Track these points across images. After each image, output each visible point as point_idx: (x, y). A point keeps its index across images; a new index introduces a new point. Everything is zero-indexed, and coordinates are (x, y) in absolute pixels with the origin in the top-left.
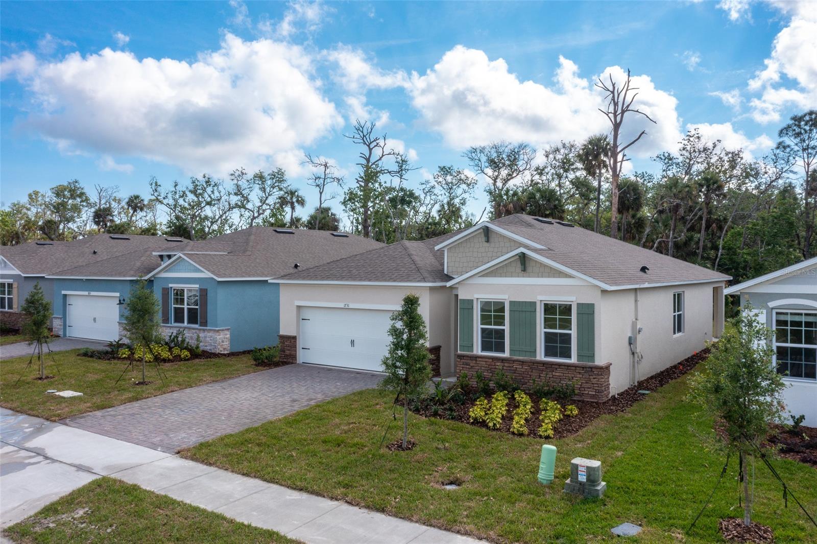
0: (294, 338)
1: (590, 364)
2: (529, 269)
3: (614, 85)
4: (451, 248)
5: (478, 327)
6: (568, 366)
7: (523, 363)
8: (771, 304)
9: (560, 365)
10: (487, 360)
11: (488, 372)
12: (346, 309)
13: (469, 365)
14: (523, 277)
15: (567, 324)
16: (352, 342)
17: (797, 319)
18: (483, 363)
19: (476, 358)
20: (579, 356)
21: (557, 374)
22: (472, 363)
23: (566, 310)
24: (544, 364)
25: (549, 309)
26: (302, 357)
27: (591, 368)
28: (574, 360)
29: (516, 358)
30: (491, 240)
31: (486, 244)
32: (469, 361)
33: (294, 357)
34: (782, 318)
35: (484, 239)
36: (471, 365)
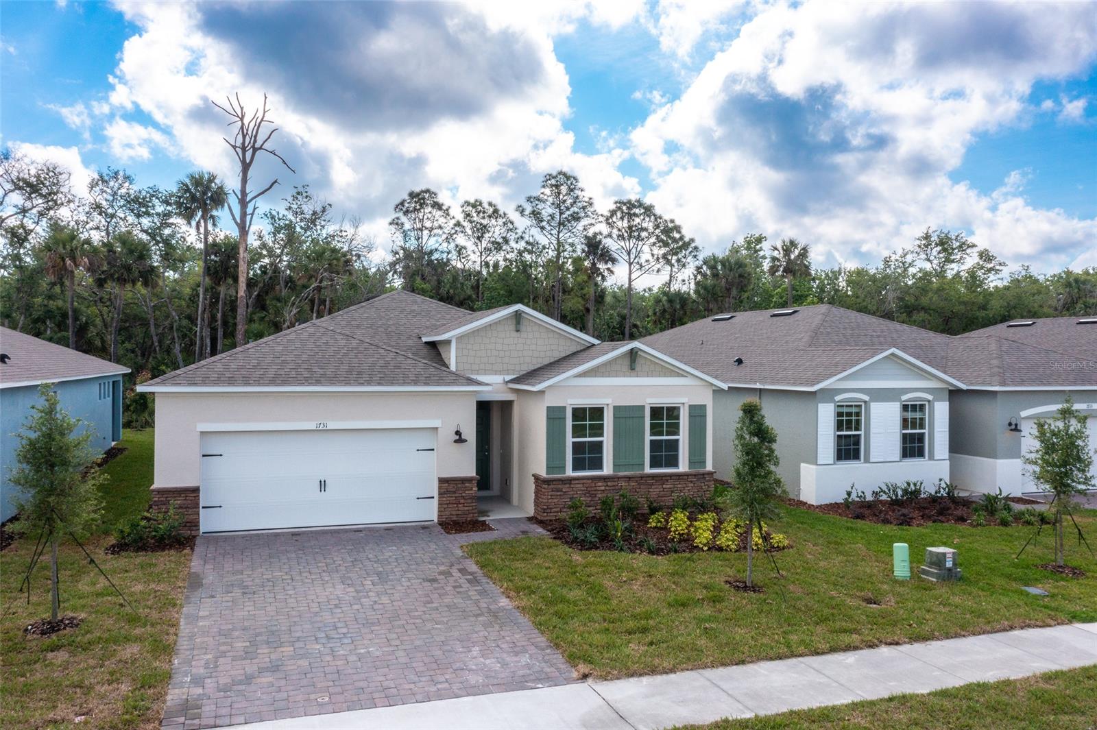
0: (196, 490)
1: (702, 470)
2: (638, 367)
3: (242, 108)
4: (460, 338)
5: (569, 440)
6: (679, 476)
7: (629, 478)
8: (838, 398)
9: (671, 476)
10: (585, 481)
11: (585, 496)
12: (322, 431)
13: (561, 491)
14: (631, 377)
15: (674, 429)
16: (323, 485)
17: (849, 410)
18: (579, 486)
19: (570, 480)
20: (690, 463)
21: (668, 486)
22: (565, 488)
23: (673, 412)
24: (653, 476)
25: (656, 412)
26: (209, 522)
27: (703, 474)
28: (683, 467)
29: (621, 474)
30: (523, 328)
31: (515, 334)
32: (560, 486)
33: (195, 524)
34: (841, 410)
36: (564, 490)
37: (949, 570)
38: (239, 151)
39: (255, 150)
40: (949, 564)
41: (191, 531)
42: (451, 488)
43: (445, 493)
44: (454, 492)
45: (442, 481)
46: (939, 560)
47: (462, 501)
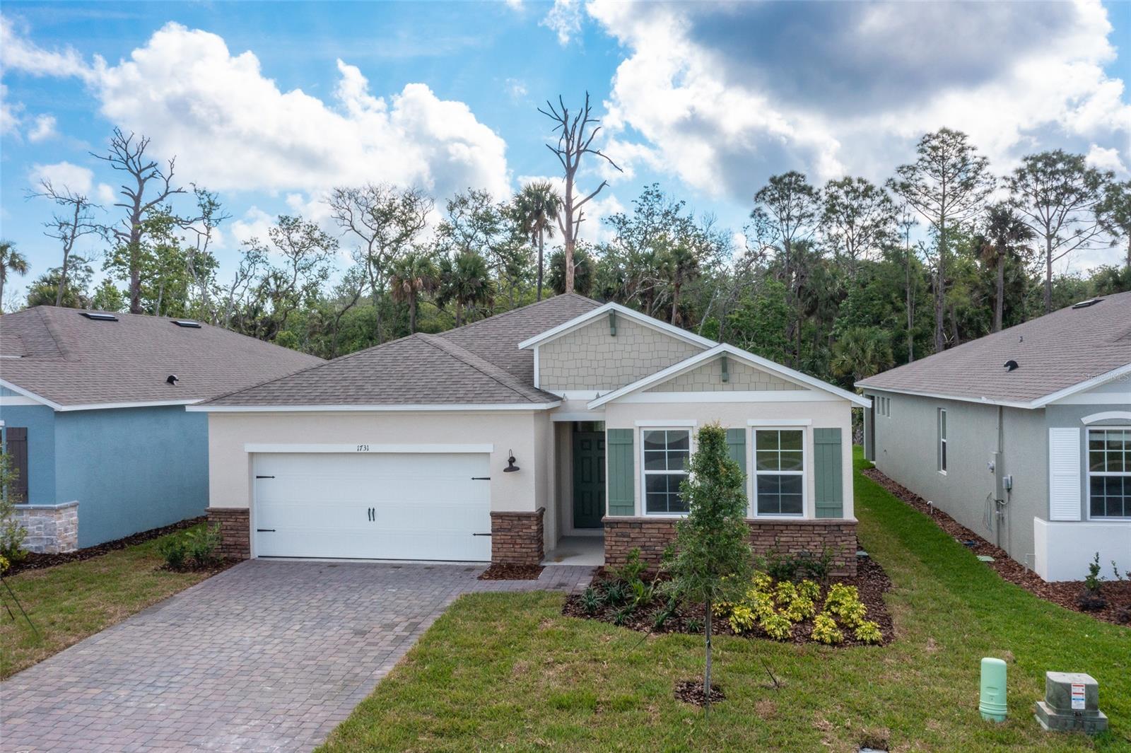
0: (245, 512)
1: (836, 520)
2: (734, 378)
3: (565, 112)
4: (544, 346)
5: (641, 473)
6: (800, 526)
8: (1086, 420)
9: (787, 525)
10: (661, 526)
11: (662, 545)
12: (363, 454)
13: (629, 537)
14: (723, 390)
15: (795, 461)
16: (371, 514)
17: (1113, 438)
18: (654, 531)
19: (640, 524)
20: (819, 509)
21: (782, 539)
22: (634, 533)
23: (793, 438)
24: (759, 525)
25: (766, 438)
26: (259, 546)
27: (839, 525)
28: (808, 514)
30: (620, 331)
31: (612, 339)
32: (627, 531)
33: (246, 548)
34: (1097, 438)
35: (608, 331)
36: (632, 536)
37: (1078, 714)
38: (563, 156)
39: (579, 152)
40: (1079, 704)
41: (242, 553)
42: (506, 524)
43: (498, 530)
44: (510, 530)
45: (494, 516)
46: (1061, 696)
47: (519, 541)
